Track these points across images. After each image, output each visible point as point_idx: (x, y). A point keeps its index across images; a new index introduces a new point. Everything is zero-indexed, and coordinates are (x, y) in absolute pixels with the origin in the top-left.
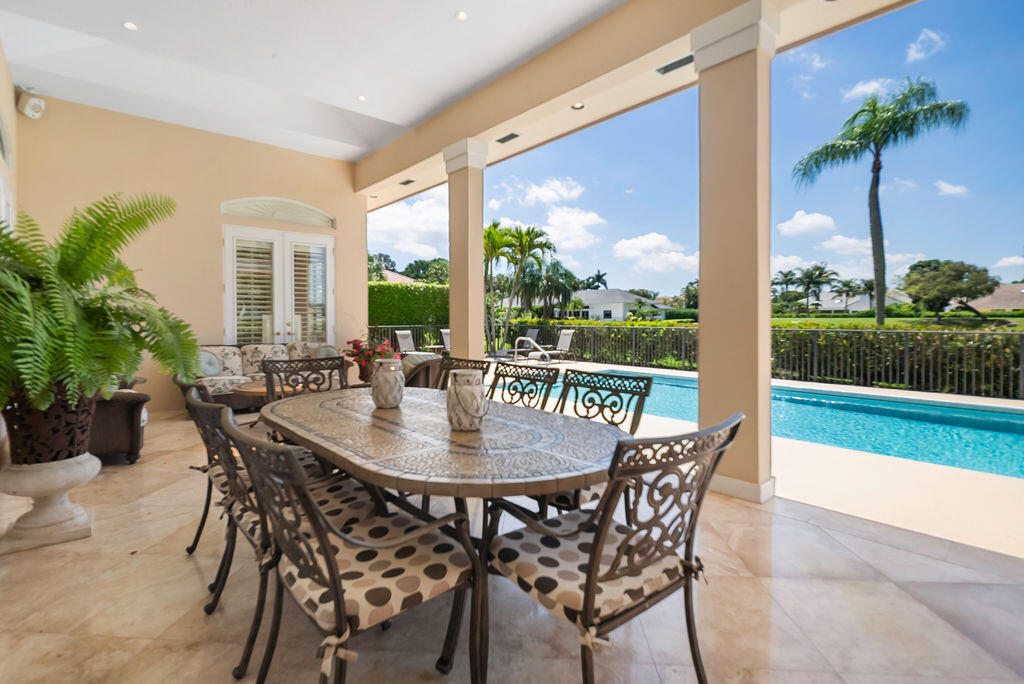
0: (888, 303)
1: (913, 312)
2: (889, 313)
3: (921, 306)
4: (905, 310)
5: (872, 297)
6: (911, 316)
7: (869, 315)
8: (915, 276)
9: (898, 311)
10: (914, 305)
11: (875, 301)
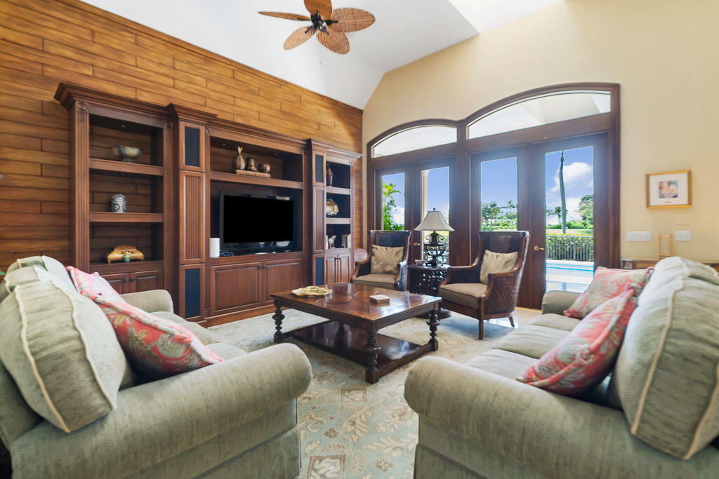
0: (568, 220)
1: (582, 226)
2: (570, 227)
3: (588, 222)
4: (579, 224)
5: (559, 216)
6: (582, 228)
7: (559, 227)
8: (584, 205)
9: (575, 225)
10: (583, 221)
11: (561, 219)
